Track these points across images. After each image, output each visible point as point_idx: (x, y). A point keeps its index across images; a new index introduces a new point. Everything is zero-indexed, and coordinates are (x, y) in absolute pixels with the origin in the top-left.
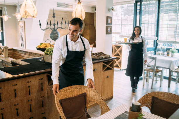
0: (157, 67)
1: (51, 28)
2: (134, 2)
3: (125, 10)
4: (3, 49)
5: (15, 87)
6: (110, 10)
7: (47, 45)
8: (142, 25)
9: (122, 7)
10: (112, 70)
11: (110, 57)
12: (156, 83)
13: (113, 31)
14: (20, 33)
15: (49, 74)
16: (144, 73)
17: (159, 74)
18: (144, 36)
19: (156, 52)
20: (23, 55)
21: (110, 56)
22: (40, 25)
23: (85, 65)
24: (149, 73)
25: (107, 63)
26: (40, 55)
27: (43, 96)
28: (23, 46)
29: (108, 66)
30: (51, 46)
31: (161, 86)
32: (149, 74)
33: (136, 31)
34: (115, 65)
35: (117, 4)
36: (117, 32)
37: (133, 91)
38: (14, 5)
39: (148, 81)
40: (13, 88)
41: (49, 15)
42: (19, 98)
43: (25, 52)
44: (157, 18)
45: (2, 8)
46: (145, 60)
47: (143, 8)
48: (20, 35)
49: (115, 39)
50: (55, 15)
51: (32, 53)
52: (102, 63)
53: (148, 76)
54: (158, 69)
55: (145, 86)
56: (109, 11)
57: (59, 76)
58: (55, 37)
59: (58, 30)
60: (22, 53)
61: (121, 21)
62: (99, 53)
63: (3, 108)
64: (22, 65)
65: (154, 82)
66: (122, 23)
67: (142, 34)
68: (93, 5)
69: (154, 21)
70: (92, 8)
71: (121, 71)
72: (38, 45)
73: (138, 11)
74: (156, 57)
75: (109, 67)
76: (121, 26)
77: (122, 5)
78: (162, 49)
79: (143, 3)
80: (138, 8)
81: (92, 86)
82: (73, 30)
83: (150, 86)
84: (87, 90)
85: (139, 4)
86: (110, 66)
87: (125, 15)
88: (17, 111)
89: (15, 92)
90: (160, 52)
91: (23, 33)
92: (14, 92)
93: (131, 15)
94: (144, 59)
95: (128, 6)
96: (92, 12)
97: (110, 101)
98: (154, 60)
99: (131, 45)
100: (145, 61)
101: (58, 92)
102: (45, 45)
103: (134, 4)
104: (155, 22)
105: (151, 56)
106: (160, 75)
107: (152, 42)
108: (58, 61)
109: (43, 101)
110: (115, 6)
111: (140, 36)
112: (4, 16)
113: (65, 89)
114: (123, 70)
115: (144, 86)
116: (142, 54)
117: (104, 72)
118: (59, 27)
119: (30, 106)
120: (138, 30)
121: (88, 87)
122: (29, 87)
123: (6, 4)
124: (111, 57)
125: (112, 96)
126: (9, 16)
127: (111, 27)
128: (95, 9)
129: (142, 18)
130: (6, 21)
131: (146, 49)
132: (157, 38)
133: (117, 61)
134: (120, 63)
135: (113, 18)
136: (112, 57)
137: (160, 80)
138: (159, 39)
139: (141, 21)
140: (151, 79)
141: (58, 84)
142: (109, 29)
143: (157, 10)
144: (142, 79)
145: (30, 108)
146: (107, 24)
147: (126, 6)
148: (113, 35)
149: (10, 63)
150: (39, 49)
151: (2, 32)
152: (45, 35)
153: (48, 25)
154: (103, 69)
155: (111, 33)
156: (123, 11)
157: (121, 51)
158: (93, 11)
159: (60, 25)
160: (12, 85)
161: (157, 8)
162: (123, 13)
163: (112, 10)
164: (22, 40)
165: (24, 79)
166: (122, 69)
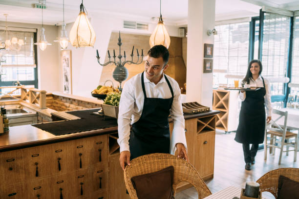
0: (289, 129)
1: (115, 63)
2: (251, 20)
3: (234, 33)
4: (39, 95)
5: (60, 155)
6: (210, 33)
7: (109, 89)
8: (263, 57)
9: (230, 28)
10: (212, 132)
11: (209, 111)
12: (287, 155)
13: (215, 67)
14: (63, 69)
15: (112, 135)
16: (267, 137)
17: (293, 140)
18: (267, 76)
19: (287, 103)
20: (67, 104)
21: (209, 108)
22: (98, 57)
23: (173, 122)
24: (275, 138)
25: (205, 119)
26: (96, 105)
27: (102, 171)
28: (68, 90)
29: (206, 125)
30: (114, 91)
31: (295, 161)
32: (274, 140)
33: (253, 69)
34: (217, 123)
35: (221, 23)
36: (221, 68)
37: (248, 168)
38: (55, 25)
39: (273, 151)
40: (55, 156)
41: (110, 40)
42: (64, 173)
43: (71, 100)
44: (288, 47)
45: (37, 30)
46: (269, 116)
47: (264, 30)
48: (63, 73)
49: (218, 81)
50: (121, 42)
51: (82, 101)
52: (196, 120)
53: (274, 143)
54: (291, 131)
55: (268, 159)
56: (209, 35)
57: (129, 138)
58: (121, 77)
59: (126, 66)
60: (66, 102)
61: (228, 51)
62: (191, 103)
63: (40, 187)
64: (69, 120)
65: (284, 154)
66: (229, 54)
67: (263, 74)
68: (182, 24)
69: (284, 51)
70: (180, 29)
71: (228, 135)
72: (93, 88)
73: (257, 34)
74: (287, 112)
75: (209, 126)
76: (227, 60)
77: (230, 24)
78: (297, 98)
79: (265, 21)
80: (256, 30)
81: (184, 155)
82: (153, 65)
83: (276, 161)
84: (175, 162)
85: (257, 22)
86: (208, 124)
87: (234, 42)
88: (61, 192)
89: (59, 162)
90: (294, 103)
91: (68, 69)
92: (57, 161)
93: (244, 41)
94: (266, 114)
95: (240, 27)
96: (180, 36)
97: (209, 182)
98: (284, 117)
99: (245, 93)
100: (268, 118)
101: (129, 164)
102: (105, 90)
103: (250, 22)
104: (286, 52)
105: (278, 109)
106: (294, 142)
107: (281, 86)
108: (128, 114)
109: (101, 178)
110: (218, 26)
111: (260, 77)
112: (40, 42)
113: (141, 160)
114: (231, 133)
115: (266, 159)
116: (264, 106)
117: (200, 134)
118: (128, 61)
119: (80, 186)
120: (256, 67)
121: (177, 156)
122: (81, 155)
123: (44, 24)
124: (211, 109)
125: (211, 174)
126: (49, 43)
127: (212, 60)
128: (186, 31)
129: (263, 46)
130: (43, 50)
131: (270, 98)
132: (288, 79)
133: (221, 116)
134: (226, 120)
135: (215, 47)
136: (213, 110)
137: (295, 150)
138: (292, 82)
139: (261, 51)
140: (279, 148)
141: (129, 150)
142: (208, 65)
143: (289, 33)
144: (262, 148)
145: (80, 188)
146: (204, 57)
147: (235, 26)
148: (214, 73)
149: (49, 117)
150: (95, 95)
151: (35, 67)
152: (103, 72)
153: (109, 57)
154: (198, 129)
155: (212, 70)
156: (231, 34)
157: (227, 101)
158: (181, 34)
159: (128, 58)
160: (54, 151)
161: (289, 30)
162: (231, 37)
163: (213, 34)
164: (67, 80)
165: (73, 142)
166: (228, 131)
